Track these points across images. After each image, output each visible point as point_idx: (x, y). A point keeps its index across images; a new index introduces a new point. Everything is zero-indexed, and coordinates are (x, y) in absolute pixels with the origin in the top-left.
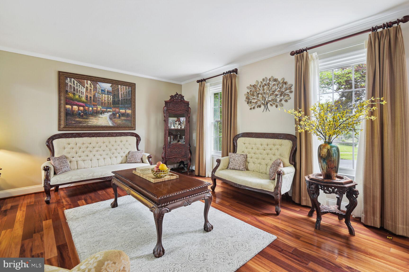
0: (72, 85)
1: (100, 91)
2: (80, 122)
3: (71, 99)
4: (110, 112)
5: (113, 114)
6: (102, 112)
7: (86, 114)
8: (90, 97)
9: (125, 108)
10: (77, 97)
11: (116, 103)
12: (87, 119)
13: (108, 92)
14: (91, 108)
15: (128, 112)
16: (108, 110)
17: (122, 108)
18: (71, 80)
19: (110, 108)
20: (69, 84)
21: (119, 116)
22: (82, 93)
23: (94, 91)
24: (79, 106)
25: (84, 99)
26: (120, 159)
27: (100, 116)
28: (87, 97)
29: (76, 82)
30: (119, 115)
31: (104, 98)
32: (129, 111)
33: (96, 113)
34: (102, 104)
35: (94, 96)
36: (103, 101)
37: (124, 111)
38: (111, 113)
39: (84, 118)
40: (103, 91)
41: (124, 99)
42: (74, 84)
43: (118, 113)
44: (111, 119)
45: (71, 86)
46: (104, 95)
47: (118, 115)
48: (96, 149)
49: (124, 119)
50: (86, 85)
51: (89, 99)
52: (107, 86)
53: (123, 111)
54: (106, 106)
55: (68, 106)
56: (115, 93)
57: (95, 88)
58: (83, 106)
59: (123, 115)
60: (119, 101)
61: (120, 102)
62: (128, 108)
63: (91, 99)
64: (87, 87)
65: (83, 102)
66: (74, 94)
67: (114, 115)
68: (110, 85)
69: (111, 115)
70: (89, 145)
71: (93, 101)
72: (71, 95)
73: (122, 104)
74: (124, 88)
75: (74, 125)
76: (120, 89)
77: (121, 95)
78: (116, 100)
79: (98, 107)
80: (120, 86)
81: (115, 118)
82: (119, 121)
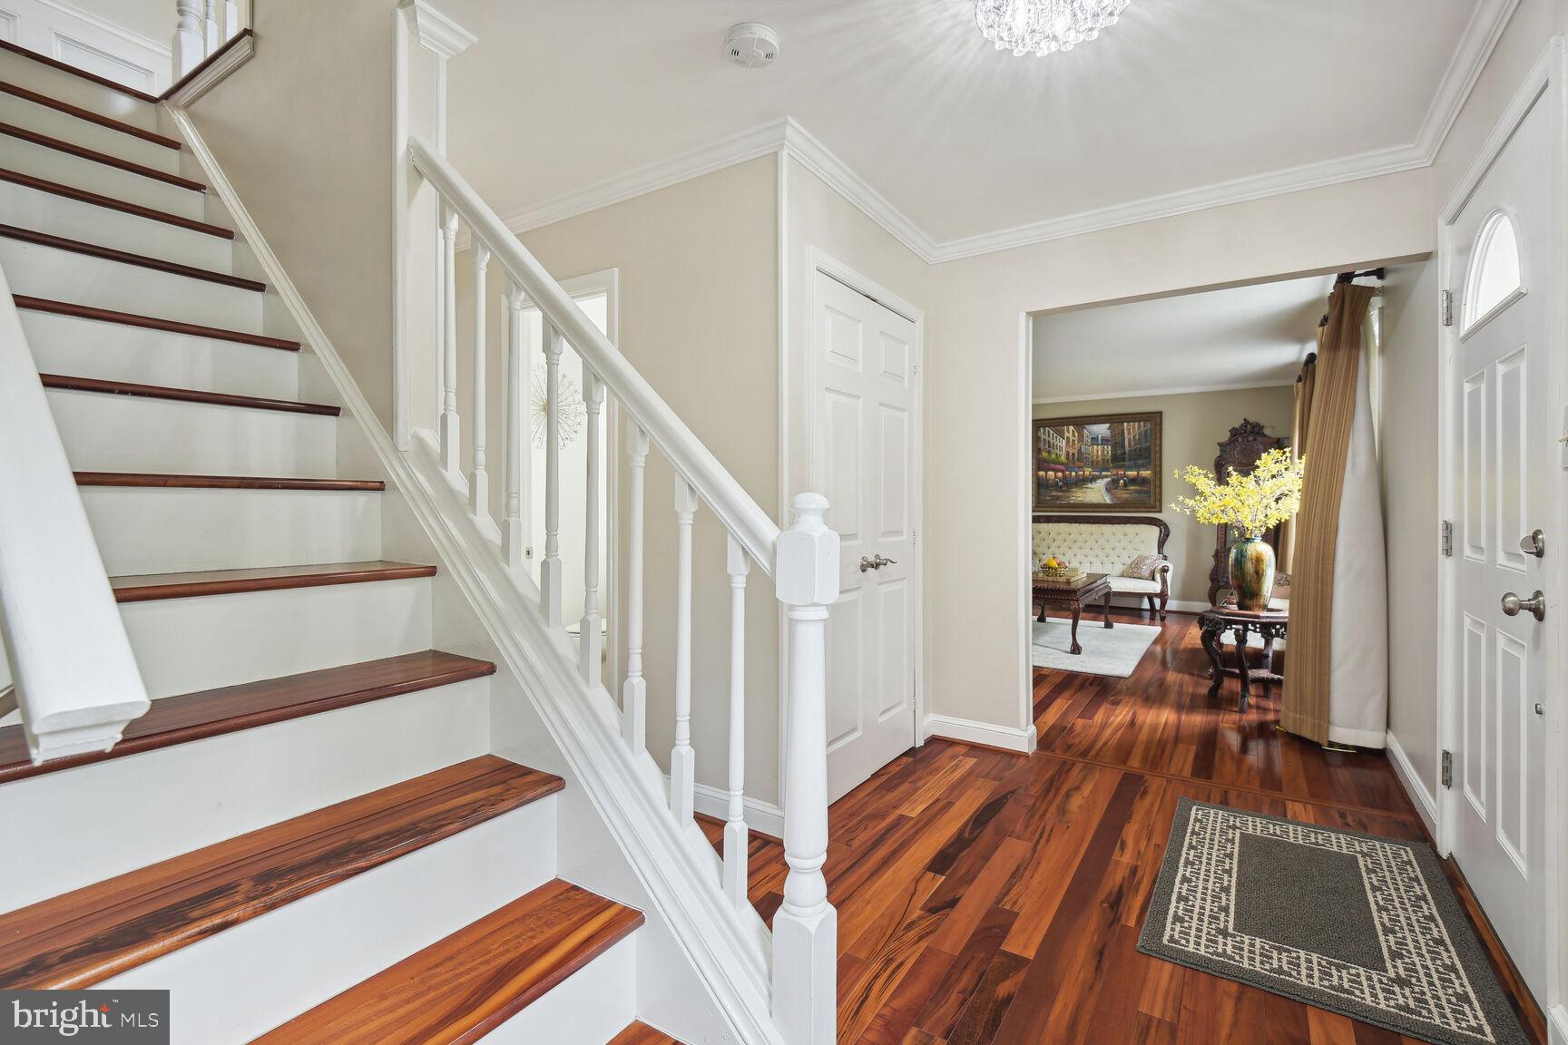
0: (1047, 439)
1: (1089, 441)
2: (1058, 498)
3: (1046, 461)
4: (1107, 476)
5: (1113, 480)
6: (1093, 479)
7: (1068, 484)
8: (1073, 454)
9: (1137, 467)
10: (1053, 456)
11: (1118, 459)
12: (1068, 491)
13: (1102, 440)
14: (1074, 474)
15: (1144, 475)
16: (1103, 473)
17: (1130, 468)
18: (1044, 431)
19: (1107, 470)
20: (1043, 437)
21: (1125, 485)
22: (1061, 448)
23: (1079, 442)
24: (1056, 471)
25: (1063, 458)
26: (1119, 568)
27: (1090, 485)
28: (1068, 455)
29: (1051, 432)
30: (1125, 481)
31: (1095, 451)
32: (1146, 473)
33: (1083, 482)
34: (1093, 464)
35: (1080, 450)
36: (1095, 457)
37: (1135, 473)
38: (1109, 479)
39: (1064, 491)
40: (1094, 440)
41: (1135, 450)
42: (1049, 436)
43: (1122, 479)
44: (1108, 490)
45: (1044, 439)
46: (1095, 447)
47: (1122, 481)
48: (1078, 544)
49: (1136, 490)
50: (1066, 434)
51: (1071, 458)
52: (1102, 430)
53: (1132, 473)
54: (1101, 466)
55: (1042, 473)
56: (1116, 441)
57: (1081, 437)
58: (1062, 471)
59: (1133, 481)
60: (1124, 453)
61: (1127, 456)
62: (1145, 467)
63: (1074, 458)
64: (1068, 438)
65: (1062, 464)
66: (1049, 452)
67: (1115, 482)
68: (1108, 425)
69: (1108, 483)
70: (1067, 537)
71: (1079, 459)
72: (1045, 454)
73: (1130, 459)
74: (1134, 427)
75: (1050, 502)
76: (1125, 431)
77: (1129, 440)
78: (1119, 452)
79: (1086, 469)
80: (1125, 424)
81: (1115, 488)
82: (1124, 495)
